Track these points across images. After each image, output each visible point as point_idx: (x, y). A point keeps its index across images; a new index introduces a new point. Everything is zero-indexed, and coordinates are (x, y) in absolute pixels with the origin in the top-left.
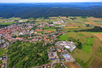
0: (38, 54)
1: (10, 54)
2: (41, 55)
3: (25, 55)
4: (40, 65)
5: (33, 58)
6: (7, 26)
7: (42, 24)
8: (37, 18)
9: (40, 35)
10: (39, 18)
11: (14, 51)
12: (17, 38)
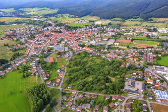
0: (109, 77)
1: (70, 67)
2: (113, 79)
3: (89, 73)
4: (106, 93)
5: (99, 80)
6: (76, 28)
7: (134, 31)
8: (129, 18)
9: (123, 50)
10: (132, 19)
11: (76, 65)
12: (84, 48)
